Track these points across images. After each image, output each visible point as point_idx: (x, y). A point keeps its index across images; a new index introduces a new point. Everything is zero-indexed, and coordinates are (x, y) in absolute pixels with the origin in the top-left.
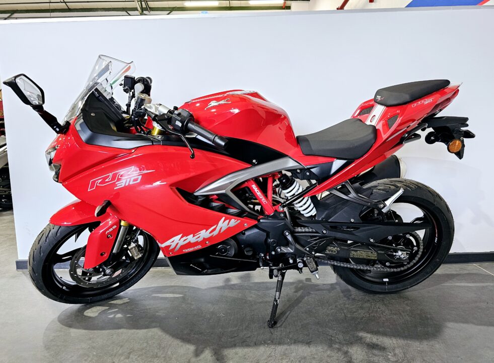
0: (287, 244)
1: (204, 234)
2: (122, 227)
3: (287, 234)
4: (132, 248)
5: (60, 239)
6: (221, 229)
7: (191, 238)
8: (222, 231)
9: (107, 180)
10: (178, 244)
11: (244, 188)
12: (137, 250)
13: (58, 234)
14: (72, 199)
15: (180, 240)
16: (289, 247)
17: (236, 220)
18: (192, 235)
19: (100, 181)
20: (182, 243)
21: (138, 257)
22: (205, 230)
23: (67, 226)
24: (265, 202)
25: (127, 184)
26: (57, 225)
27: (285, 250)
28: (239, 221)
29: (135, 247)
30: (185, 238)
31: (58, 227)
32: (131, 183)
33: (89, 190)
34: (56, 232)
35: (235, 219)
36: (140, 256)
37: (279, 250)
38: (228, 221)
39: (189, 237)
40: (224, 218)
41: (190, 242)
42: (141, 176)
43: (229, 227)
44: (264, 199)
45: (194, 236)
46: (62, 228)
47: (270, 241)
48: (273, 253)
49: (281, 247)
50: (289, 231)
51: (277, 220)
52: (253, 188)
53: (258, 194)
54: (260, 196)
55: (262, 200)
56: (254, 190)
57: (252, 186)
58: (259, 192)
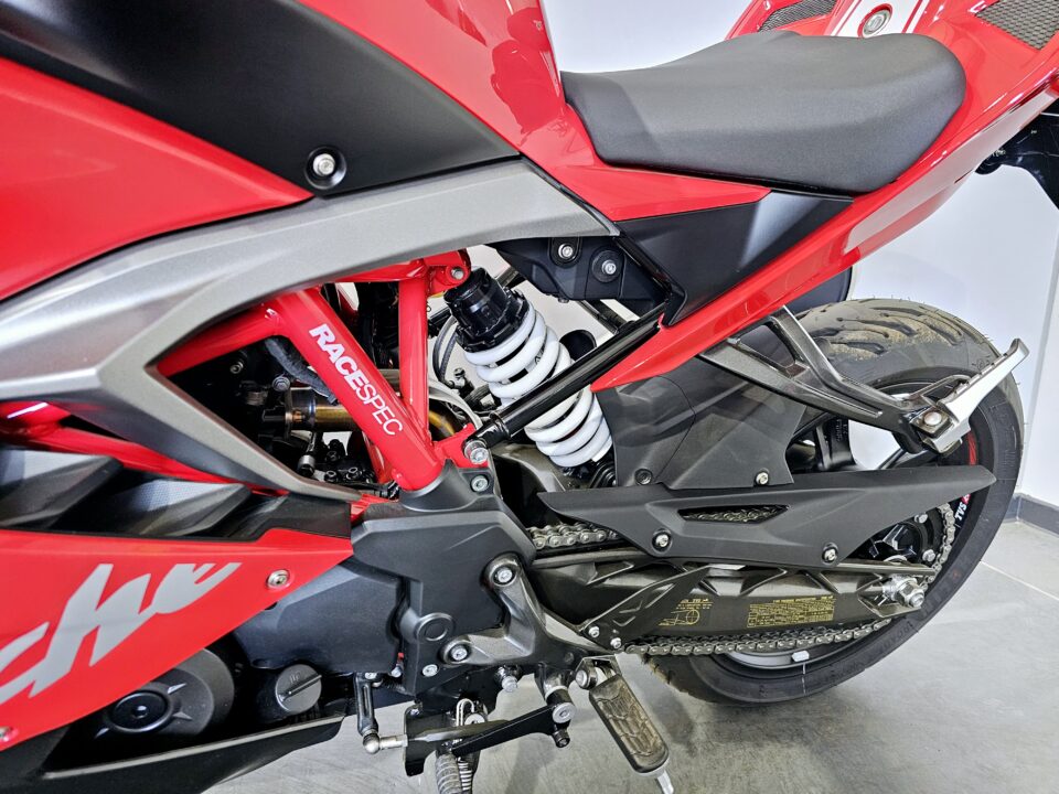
0: (499, 618)
3: (505, 575)
8: (99, 652)
11: (258, 347)
16: (508, 632)
17: (207, 567)
24: (392, 427)
27: (486, 648)
28: (231, 568)
35: (199, 563)
37: (460, 655)
38: (145, 579)
40: (104, 571)
43: (157, 616)
44: (383, 409)
47: (419, 624)
48: (431, 670)
49: (470, 636)
50: (514, 563)
51: (456, 515)
52: (321, 342)
53: (349, 378)
54: (363, 393)
55: (375, 414)
56: (327, 354)
57: (314, 333)
58: (354, 367)
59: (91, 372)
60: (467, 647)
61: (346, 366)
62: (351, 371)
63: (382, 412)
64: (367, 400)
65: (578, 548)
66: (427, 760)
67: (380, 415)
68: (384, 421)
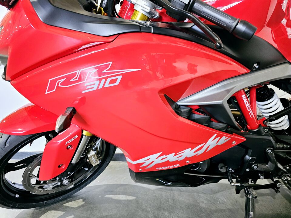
1: (188, 153)
2: (84, 137)
3: (270, 151)
4: (91, 157)
5: (9, 150)
6: (208, 147)
7: (171, 157)
8: (209, 150)
9: (72, 80)
10: (153, 162)
12: (96, 157)
13: (7, 145)
14: (24, 102)
15: (157, 158)
17: (227, 137)
18: (174, 154)
19: (63, 80)
20: (159, 161)
21: (97, 164)
22: (190, 149)
23: (19, 135)
25: (101, 87)
26: (6, 133)
29: (94, 155)
30: (164, 156)
31: (7, 136)
32: (107, 85)
33: (46, 93)
34: (4, 142)
35: (226, 136)
36: (99, 163)
38: (219, 138)
39: (169, 156)
40: (215, 135)
41: (168, 161)
42: (121, 77)
43: (217, 145)
45: (175, 155)
46: (12, 137)
47: (249, 159)
48: (248, 170)
49: (258, 164)
50: (272, 149)
51: (261, 136)
52: (243, 98)
53: (246, 106)
54: (248, 109)
55: (249, 113)
56: (244, 100)
57: (242, 96)
58: (248, 103)
59: (222, 101)
60: (257, 166)
61: (246, 103)
62: (247, 104)
63: (251, 113)
64: (249, 110)
65: (283, 148)
66: (241, 191)
67: (250, 114)
68: (251, 114)
